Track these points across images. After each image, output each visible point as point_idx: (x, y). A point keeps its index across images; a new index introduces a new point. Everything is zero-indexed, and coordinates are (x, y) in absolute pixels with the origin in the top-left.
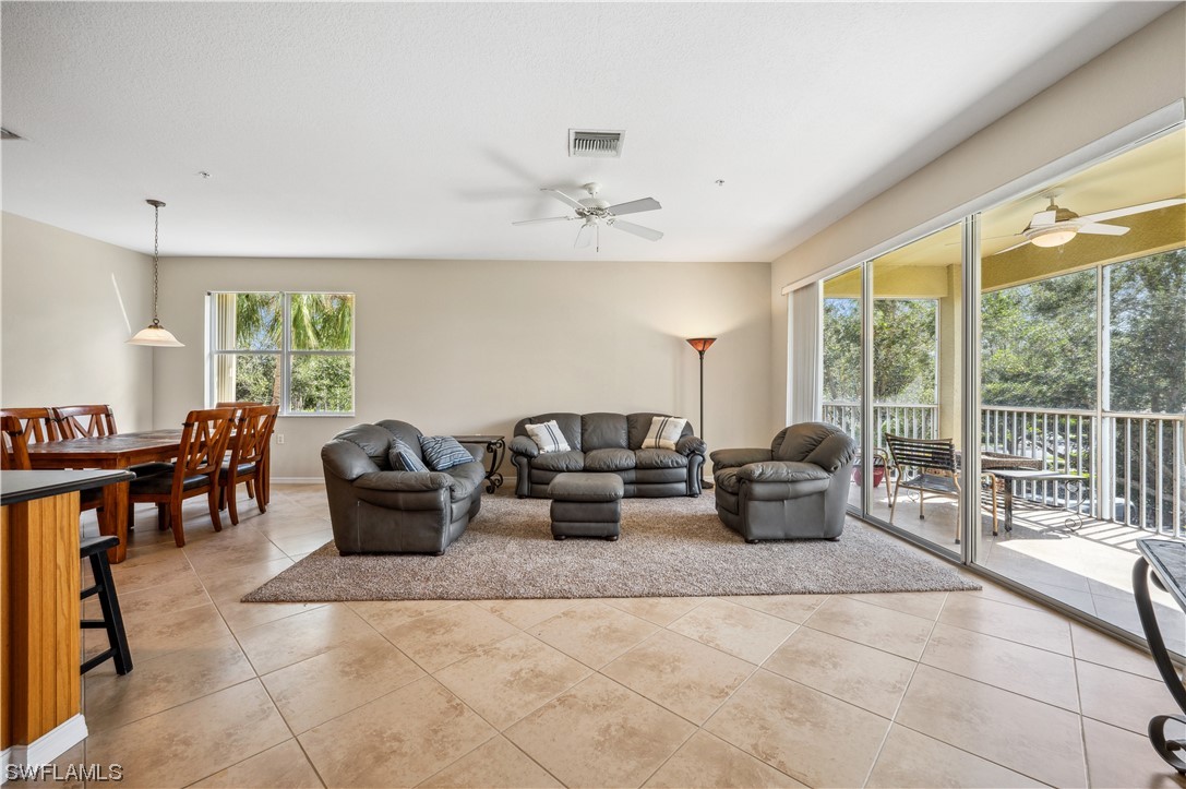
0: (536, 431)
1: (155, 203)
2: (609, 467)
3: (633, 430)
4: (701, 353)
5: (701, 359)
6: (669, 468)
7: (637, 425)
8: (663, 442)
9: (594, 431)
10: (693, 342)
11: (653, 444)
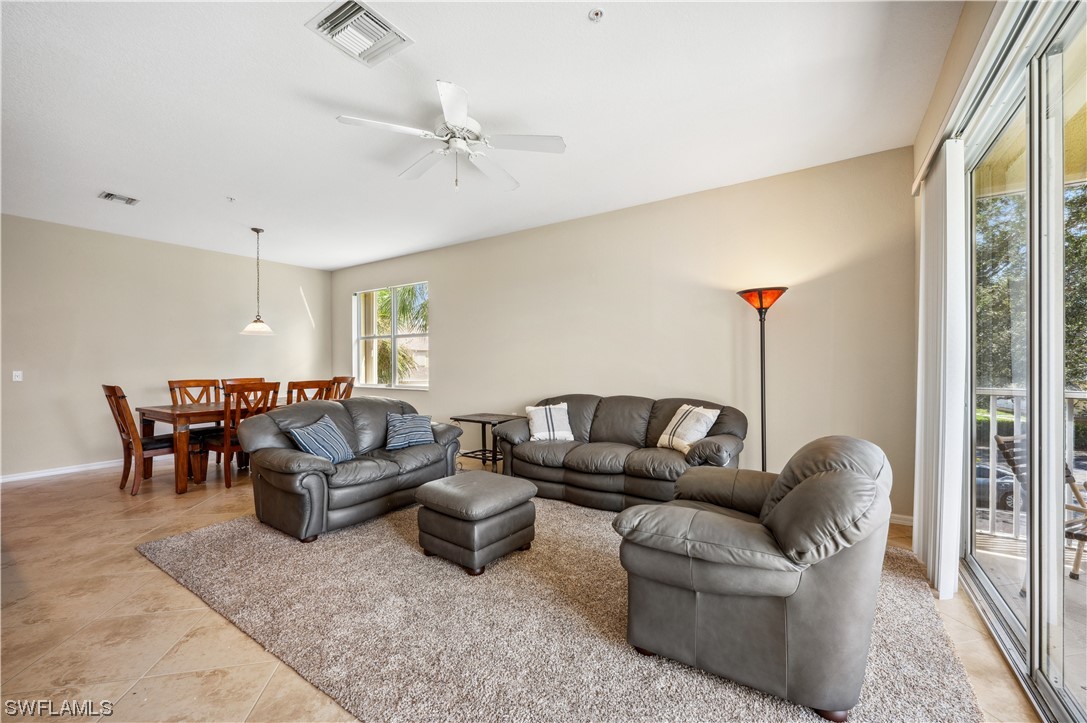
1: (257, 231)
2: (587, 467)
3: (654, 421)
4: (762, 311)
5: (762, 320)
6: (666, 480)
7: (658, 415)
10: (747, 294)
11: (667, 442)
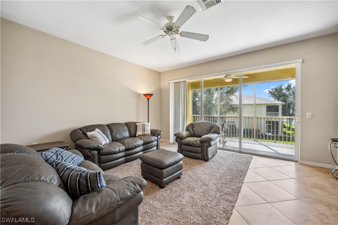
0: (95, 135)
3: (130, 129)
4: (148, 99)
5: (148, 101)
7: (132, 127)
8: (146, 133)
9: (116, 131)
11: (142, 134)
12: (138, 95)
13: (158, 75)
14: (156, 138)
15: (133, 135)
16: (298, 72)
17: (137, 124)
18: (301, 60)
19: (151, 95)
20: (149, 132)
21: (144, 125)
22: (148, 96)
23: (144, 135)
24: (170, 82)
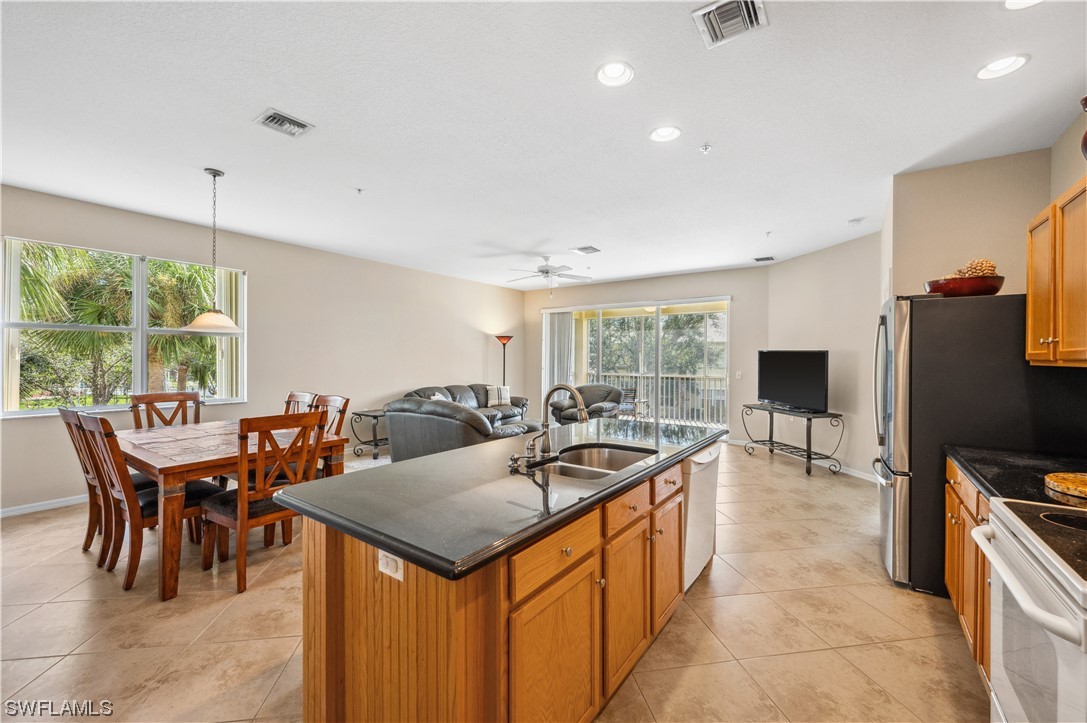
1: (214, 173)
4: (504, 345)
5: (504, 349)
7: (482, 393)
8: (503, 402)
10: (500, 338)
12: (487, 337)
13: (521, 296)
14: (520, 410)
15: (483, 404)
16: (723, 317)
17: (488, 388)
18: (729, 297)
19: (509, 338)
20: (508, 401)
21: (499, 390)
22: (504, 339)
23: (500, 405)
24: (542, 311)
